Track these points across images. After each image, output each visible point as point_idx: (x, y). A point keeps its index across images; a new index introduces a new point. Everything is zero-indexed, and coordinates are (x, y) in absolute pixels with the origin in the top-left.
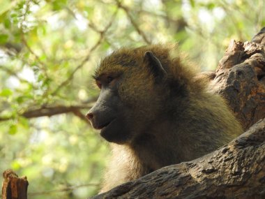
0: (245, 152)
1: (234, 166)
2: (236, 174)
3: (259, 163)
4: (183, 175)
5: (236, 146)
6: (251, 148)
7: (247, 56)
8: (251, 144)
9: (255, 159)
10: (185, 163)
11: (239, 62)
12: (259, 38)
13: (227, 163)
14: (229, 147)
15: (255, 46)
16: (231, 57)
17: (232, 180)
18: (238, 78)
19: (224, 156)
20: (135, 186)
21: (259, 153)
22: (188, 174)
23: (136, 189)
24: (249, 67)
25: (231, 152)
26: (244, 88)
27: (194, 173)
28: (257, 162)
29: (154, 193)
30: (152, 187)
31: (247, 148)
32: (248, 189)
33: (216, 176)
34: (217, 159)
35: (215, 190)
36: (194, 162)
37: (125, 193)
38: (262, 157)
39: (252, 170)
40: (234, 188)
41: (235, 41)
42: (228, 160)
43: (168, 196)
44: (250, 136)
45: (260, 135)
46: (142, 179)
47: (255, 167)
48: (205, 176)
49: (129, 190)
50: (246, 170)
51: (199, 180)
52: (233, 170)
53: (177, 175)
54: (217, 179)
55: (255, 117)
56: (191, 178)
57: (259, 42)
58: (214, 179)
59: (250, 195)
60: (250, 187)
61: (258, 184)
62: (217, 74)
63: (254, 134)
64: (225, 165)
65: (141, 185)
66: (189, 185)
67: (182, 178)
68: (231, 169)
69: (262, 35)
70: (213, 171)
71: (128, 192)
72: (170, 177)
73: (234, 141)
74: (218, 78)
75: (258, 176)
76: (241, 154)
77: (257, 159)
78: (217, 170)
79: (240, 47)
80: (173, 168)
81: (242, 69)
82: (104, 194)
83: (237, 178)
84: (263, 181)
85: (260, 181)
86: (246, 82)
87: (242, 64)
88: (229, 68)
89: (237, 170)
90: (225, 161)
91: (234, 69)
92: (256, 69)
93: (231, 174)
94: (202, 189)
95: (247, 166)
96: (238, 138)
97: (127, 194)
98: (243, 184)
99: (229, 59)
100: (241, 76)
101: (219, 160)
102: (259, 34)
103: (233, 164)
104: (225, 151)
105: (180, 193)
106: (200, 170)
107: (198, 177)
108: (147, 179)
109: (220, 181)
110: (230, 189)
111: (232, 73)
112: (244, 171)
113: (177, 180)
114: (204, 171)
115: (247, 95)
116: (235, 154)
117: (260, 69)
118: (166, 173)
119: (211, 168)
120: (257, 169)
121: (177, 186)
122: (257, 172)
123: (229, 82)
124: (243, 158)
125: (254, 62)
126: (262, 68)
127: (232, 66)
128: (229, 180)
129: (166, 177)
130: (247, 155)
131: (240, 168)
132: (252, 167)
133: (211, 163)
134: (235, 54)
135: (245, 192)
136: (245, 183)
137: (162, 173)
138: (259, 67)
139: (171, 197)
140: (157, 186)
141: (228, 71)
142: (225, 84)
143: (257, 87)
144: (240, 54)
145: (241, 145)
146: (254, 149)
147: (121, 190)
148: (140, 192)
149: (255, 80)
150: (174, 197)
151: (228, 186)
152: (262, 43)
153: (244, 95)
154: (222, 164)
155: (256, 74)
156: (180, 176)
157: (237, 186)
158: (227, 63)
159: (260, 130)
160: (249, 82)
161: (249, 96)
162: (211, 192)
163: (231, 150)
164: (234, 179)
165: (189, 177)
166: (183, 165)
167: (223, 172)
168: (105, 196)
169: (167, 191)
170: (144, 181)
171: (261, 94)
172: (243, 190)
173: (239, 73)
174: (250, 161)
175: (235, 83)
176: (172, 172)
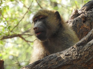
0: (80, 48)
1: (76, 53)
2: (77, 56)
3: (85, 51)
4: (58, 57)
5: (76, 46)
6: (82, 46)
7: (79, 15)
8: (82, 45)
9: (83, 50)
10: (59, 53)
11: (76, 17)
12: (83, 8)
15: (82, 11)
16: (74, 15)
18: (76, 22)
19: (72, 50)
20: (41, 61)
21: (85, 48)
22: (60, 56)
23: (42, 62)
24: (80, 18)
25: (75, 48)
26: (78, 26)
27: (62, 56)
28: (84, 51)
29: (48, 63)
30: (47, 61)
31: (80, 47)
32: (81, 61)
33: (70, 57)
34: (70, 51)
35: (70, 62)
36: (62, 52)
37: (38, 64)
38: (86, 49)
39: (82, 54)
40: (76, 61)
41: (75, 10)
42: (74, 51)
43: (53, 64)
44: (81, 42)
45: (85, 42)
47: (83, 53)
48: (66, 57)
49: (40, 63)
50: (80, 54)
51: (64, 58)
52: (76, 54)
53: (56, 57)
54: (70, 58)
55: (83, 36)
56: (61, 58)
58: (69, 58)
59: (82, 63)
60: (82, 60)
62: (69, 21)
63: (83, 42)
66: (60, 60)
67: (58, 58)
68: (75, 54)
69: (84, 7)
70: (69, 55)
72: (54, 58)
73: (76, 44)
74: (69, 23)
75: (84, 56)
76: (78, 49)
77: (84, 50)
78: (70, 55)
79: (77, 11)
80: (54, 55)
81: (78, 19)
82: (31, 64)
83: (77, 57)
84: (86, 58)
85: (85, 58)
86: (79, 24)
87: (78, 17)
88: (73, 19)
89: (77, 54)
91: (75, 19)
92: (83, 19)
93: (75, 56)
94: (65, 61)
95: (81, 53)
98: (79, 59)
100: (77, 22)
101: (71, 51)
104: (72, 48)
105: (57, 63)
106: (64, 55)
107: (64, 57)
108: (45, 58)
109: (71, 58)
110: (75, 61)
111: (74, 21)
112: (79, 55)
113: (56, 59)
114: (65, 55)
115: (80, 28)
116: (76, 49)
117: (84, 19)
118: (52, 56)
119: (68, 54)
120: (84, 54)
121: (56, 61)
122: (84, 55)
123: (73, 24)
124: (79, 50)
125: (81, 17)
127: (74, 18)
128: (74, 58)
129: (52, 58)
130: (80, 49)
131: (78, 54)
132: (82, 53)
133: (68, 52)
134: (75, 14)
135: (80, 62)
137: (51, 57)
138: (84, 18)
139: (54, 65)
140: (49, 61)
141: (72, 20)
143: (83, 25)
144: (77, 14)
145: (78, 46)
146: (83, 47)
147: (37, 63)
148: (43, 63)
149: (82, 23)
150: (55, 65)
151: (74, 60)
152: (84, 10)
154: (72, 52)
155: (83, 21)
156: (57, 57)
157: (77, 60)
158: (72, 17)
159: (85, 40)
160: (80, 24)
161: (80, 29)
162: (68, 62)
163: (75, 47)
164: (76, 57)
165: (60, 57)
166: (58, 53)
167: (72, 55)
168: (31, 65)
169: (53, 62)
170: (45, 59)
171: (84, 28)
172: (80, 61)
173: (77, 20)
174: (81, 51)
175: (75, 24)
176: (54, 56)
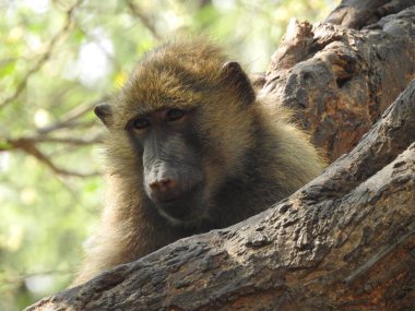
0: (319, 210)
1: (301, 234)
2: (303, 247)
3: (342, 228)
4: (214, 251)
5: (303, 200)
6: (329, 202)
7: (317, 47)
8: (329, 197)
9: (336, 221)
10: (216, 231)
11: (304, 58)
12: (338, 16)
13: (287, 229)
14: (291, 202)
15: (332, 28)
16: (292, 50)
17: (297, 259)
18: (304, 84)
19: (283, 217)
20: (131, 272)
21: (342, 212)
22: (221, 250)
23: (133, 277)
24: (323, 65)
25: (296, 211)
26: (315, 101)
27: (231, 247)
28: (340, 228)
29: (164, 284)
30: (161, 273)
31: (321, 204)
32: (325, 273)
33: (271, 251)
34: (272, 222)
35: (268, 277)
36: (232, 229)
37: (115, 285)
38: (348, 218)
39: (331, 240)
40: (301, 272)
41: (297, 22)
42: (290, 224)
43: (189, 289)
44: (327, 183)
45: (343, 180)
46: (144, 261)
47: (337, 235)
48: (251, 252)
49: (123, 280)
50: (321, 240)
51: (241, 260)
52: (299, 242)
53: (204, 252)
54: (272, 257)
55: (335, 150)
56: (228, 257)
57: (339, 22)
58: (266, 258)
59: (329, 283)
60: (328, 270)
61: (342, 264)
62: (268, 79)
63: (334, 179)
64: (284, 233)
65: (142, 270)
66: (224, 269)
67: (212, 257)
68: (296, 239)
69: (343, 11)
70: (264, 244)
71: (121, 282)
72: (192, 256)
73: (299, 192)
74: (271, 86)
75: (341, 249)
76: (313, 214)
77: (340, 222)
78: (270, 243)
79: (306, 31)
80: (196, 241)
81: (311, 69)
82: (80, 287)
83: (306, 255)
84: (351, 259)
85: (345, 258)
86: (317, 92)
87: (311, 61)
88: (287, 67)
89: (305, 242)
90: (285, 226)
91: (298, 69)
92: (335, 69)
93: (296, 247)
94: (247, 275)
95: (323, 234)
96: (306, 187)
97: (119, 286)
98: (316, 266)
99: (288, 52)
100: (309, 82)
101: (276, 225)
102: (338, 9)
103: (298, 232)
104: (284, 210)
105: (210, 283)
106: (244, 242)
107: (240, 255)
108: (151, 260)
109: (278, 261)
110: (294, 273)
111: (294, 77)
112: (317, 242)
113: (204, 261)
114: (249, 245)
115: (319, 113)
116: (302, 215)
117: (341, 69)
118: (186, 248)
119: (261, 239)
120: (340, 239)
121: (204, 272)
122: (341, 243)
123: (288, 91)
124: (316, 221)
125: (330, 58)
126: (345, 67)
127: (293, 64)
128: (292, 259)
129: (184, 255)
130: (321, 215)
131: (311, 238)
132: (332, 235)
133: (260, 230)
134: (298, 43)
135: (321, 279)
136: (320, 262)
137: (178, 250)
138: (340, 65)
139: (194, 289)
140: (169, 271)
141: (286, 74)
142: (283, 94)
143: (337, 99)
144: (307, 44)
145: (312, 198)
146: (334, 205)
147: (107, 281)
148: (142, 283)
149: (334, 86)
150: (198, 290)
151: (292, 269)
152: (344, 23)
153: (316, 113)
154: (280, 231)
155: (336, 78)
156: (209, 253)
157: (305, 268)
158: (285, 60)
159: (344, 173)
160: (323, 91)
161: (324, 115)
162: (262, 280)
163: (295, 207)
164: (301, 256)
165: (225, 255)
166: (214, 234)
167: (282, 246)
168: (81, 291)
169: (187, 279)
170: (148, 264)
171: (343, 111)
172: (317, 274)
173: (306, 75)
174: (327, 225)
175: (300, 93)
176: (195, 248)
